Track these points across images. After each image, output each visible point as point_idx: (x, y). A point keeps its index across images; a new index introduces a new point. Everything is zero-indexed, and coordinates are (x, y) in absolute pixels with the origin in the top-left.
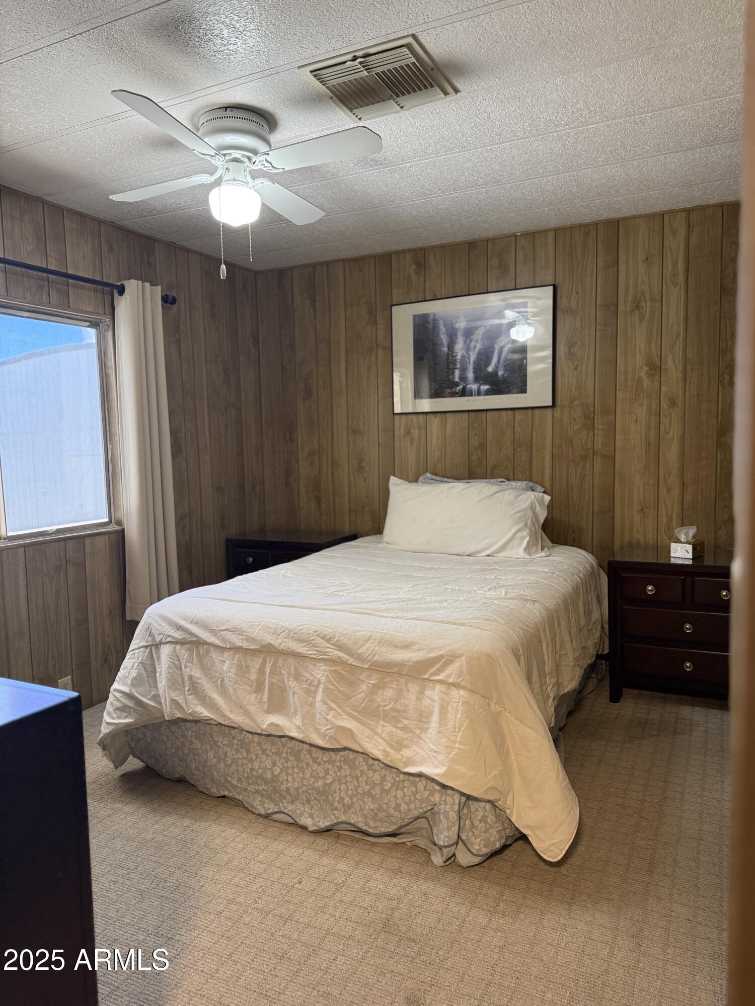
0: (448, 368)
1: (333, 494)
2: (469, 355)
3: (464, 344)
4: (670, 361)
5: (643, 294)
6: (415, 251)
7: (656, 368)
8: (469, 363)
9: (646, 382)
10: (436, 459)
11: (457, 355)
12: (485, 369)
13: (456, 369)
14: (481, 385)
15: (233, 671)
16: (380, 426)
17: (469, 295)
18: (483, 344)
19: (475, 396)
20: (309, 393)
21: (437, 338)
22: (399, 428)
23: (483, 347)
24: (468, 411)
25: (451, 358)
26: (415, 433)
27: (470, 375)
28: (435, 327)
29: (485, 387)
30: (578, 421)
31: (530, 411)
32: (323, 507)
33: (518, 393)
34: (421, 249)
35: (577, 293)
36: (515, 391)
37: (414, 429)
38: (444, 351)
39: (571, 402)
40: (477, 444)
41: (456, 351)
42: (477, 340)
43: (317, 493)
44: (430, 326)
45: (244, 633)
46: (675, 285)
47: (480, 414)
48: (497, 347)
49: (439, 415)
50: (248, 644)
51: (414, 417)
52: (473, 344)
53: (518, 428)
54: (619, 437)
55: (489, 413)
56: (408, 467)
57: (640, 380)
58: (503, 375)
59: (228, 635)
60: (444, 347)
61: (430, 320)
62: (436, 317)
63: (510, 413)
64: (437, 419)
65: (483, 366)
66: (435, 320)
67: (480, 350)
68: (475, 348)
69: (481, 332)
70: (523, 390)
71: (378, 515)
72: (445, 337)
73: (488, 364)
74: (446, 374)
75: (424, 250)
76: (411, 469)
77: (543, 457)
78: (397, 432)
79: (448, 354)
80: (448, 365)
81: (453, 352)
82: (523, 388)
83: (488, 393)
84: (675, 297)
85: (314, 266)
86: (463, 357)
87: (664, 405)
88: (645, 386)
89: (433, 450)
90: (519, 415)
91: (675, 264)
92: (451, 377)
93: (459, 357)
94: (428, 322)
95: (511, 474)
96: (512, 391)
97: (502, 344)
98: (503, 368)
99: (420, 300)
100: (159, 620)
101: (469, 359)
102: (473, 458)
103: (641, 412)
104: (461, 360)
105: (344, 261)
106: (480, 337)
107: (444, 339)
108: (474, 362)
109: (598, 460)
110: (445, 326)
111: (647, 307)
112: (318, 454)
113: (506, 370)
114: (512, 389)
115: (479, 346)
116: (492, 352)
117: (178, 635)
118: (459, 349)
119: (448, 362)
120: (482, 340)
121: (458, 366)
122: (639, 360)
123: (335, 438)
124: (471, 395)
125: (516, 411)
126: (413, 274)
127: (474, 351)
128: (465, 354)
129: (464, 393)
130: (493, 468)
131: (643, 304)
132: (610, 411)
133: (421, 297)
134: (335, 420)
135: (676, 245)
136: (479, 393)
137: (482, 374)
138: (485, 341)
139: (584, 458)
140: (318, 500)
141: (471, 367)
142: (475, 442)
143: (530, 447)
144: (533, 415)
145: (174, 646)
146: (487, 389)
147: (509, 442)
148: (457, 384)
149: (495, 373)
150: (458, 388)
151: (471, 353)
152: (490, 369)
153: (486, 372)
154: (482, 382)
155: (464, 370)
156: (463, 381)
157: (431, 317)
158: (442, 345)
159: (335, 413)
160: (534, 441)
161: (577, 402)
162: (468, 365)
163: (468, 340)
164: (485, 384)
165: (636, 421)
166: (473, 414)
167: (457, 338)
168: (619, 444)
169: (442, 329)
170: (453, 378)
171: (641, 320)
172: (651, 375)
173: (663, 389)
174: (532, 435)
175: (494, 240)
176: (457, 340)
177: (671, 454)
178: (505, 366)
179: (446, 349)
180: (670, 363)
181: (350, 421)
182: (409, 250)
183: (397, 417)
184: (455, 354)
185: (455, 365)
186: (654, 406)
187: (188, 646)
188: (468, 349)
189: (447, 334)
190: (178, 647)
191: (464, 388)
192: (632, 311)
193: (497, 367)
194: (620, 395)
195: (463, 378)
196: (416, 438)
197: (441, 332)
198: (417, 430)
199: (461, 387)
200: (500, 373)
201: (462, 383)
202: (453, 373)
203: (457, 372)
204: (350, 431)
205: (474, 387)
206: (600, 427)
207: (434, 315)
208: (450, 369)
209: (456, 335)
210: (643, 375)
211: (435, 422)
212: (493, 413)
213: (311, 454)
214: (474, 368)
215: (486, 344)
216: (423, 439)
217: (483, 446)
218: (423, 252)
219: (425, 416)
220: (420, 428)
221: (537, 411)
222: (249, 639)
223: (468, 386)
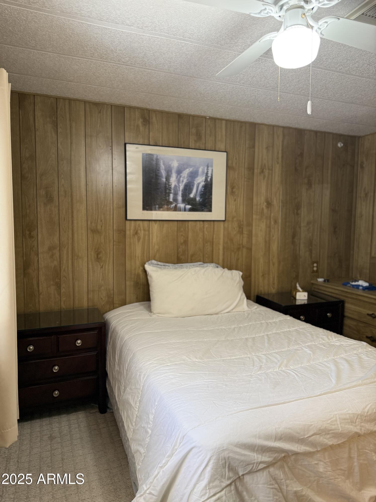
0: (165, 192)
1: (73, 280)
2: (179, 185)
3: (177, 177)
4: (275, 201)
5: (265, 166)
6: (142, 110)
7: (269, 204)
8: (179, 191)
9: (265, 211)
10: (156, 251)
11: (171, 184)
12: (189, 196)
13: (171, 193)
14: (186, 205)
15: (329, 469)
16: (115, 228)
17: (178, 147)
18: (187, 180)
19: (183, 211)
20: (49, 199)
21: (158, 172)
22: (130, 230)
23: (187, 182)
24: (177, 221)
25: (167, 186)
26: (142, 233)
27: (180, 198)
28: (157, 164)
29: (189, 207)
30: (236, 229)
31: (212, 223)
32: (63, 290)
33: (207, 211)
34: (147, 109)
35: (236, 159)
36: (206, 210)
37: (141, 231)
38: (163, 181)
39: (233, 218)
40: (182, 241)
41: (171, 182)
42: (184, 177)
43: (57, 280)
44: (154, 163)
45: (331, 432)
46: (278, 163)
47: (184, 222)
48: (196, 183)
49: (158, 222)
50: (336, 440)
51: (141, 223)
52: (181, 179)
53: (206, 232)
54: (254, 239)
55: (190, 223)
56: (136, 257)
57: (263, 209)
58: (199, 200)
59: (317, 438)
60: (163, 178)
61: (154, 159)
62: (158, 157)
63: (201, 223)
64: (157, 224)
65: (188, 193)
66: (157, 159)
67: (186, 183)
68: (183, 181)
69: (187, 173)
70: (210, 210)
71: (112, 292)
72: (164, 172)
73: (190, 192)
74: (164, 196)
75: (149, 111)
76: (138, 257)
77: (219, 249)
78: (128, 232)
79: (166, 183)
80: (165, 190)
81: (169, 182)
82: (210, 209)
83: (191, 210)
84: (277, 169)
85: (57, 99)
86: (175, 186)
87: (272, 223)
88: (265, 212)
89: (153, 244)
90: (206, 225)
91: (278, 153)
92: (167, 198)
93: (173, 186)
94: (152, 160)
95: (202, 259)
96: (204, 210)
97: (199, 182)
98: (199, 196)
99: (146, 144)
100: (238, 450)
101: (179, 188)
102: (180, 250)
103: (263, 226)
104: (174, 188)
105: (85, 102)
106: (186, 175)
107: (163, 173)
108: (182, 191)
109: (245, 250)
110: (164, 164)
111: (266, 172)
112: (58, 248)
113: (201, 198)
114: (204, 209)
115: (185, 181)
116: (193, 186)
117: (266, 458)
118: (173, 181)
119: (166, 188)
120: (187, 177)
121: (172, 191)
122: (263, 199)
123: (76, 235)
124: (180, 211)
125: (205, 222)
126: (140, 125)
127: (182, 184)
128: (177, 185)
129: (176, 209)
130: (192, 256)
131: (265, 170)
132: (250, 224)
133: (146, 142)
134: (75, 222)
135: (278, 142)
136: (185, 210)
137: (187, 198)
138: (189, 178)
139: (238, 249)
140: (58, 286)
141: (180, 193)
142: (181, 240)
143: (212, 243)
144: (214, 225)
145: (267, 470)
146: (190, 208)
147: (201, 240)
148: (171, 203)
149: (194, 199)
150: (172, 206)
151: (180, 185)
152: (192, 196)
153: (189, 197)
154: (186, 203)
155: (176, 194)
156: (175, 201)
157: (155, 157)
158: (162, 176)
159: (75, 216)
160: (214, 240)
161: (235, 219)
162: (179, 192)
163: (179, 176)
164: (189, 204)
165: (261, 230)
166: (180, 222)
167: (171, 174)
168: (254, 242)
169: (162, 167)
170: (169, 199)
171: (264, 179)
172: (267, 207)
173: (272, 214)
174: (213, 237)
175: (194, 116)
176: (172, 175)
177: (275, 247)
178: (201, 195)
179: (164, 180)
180: (275, 202)
181: (89, 223)
182: (138, 108)
183: (128, 223)
184: (170, 184)
185: (170, 190)
186: (268, 223)
187: (279, 463)
188: (179, 181)
189: (165, 170)
190: (271, 469)
191: (176, 206)
192: (260, 173)
193: (196, 195)
194: (254, 216)
195: (175, 200)
196: (142, 236)
197: (161, 168)
198: (142, 232)
199: (174, 205)
200: (198, 199)
201: (175, 203)
202: (169, 196)
203: (171, 196)
204: (89, 231)
205: (182, 206)
206: (246, 233)
207: (157, 156)
208: (167, 193)
209: (171, 171)
210: (264, 207)
211: (155, 226)
212: (192, 222)
213: (51, 248)
214: (182, 194)
215: (189, 180)
216: (147, 237)
217: (186, 242)
218: (148, 112)
219: (148, 222)
220: (144, 230)
221: (216, 223)
222: (337, 435)
223: (179, 205)
